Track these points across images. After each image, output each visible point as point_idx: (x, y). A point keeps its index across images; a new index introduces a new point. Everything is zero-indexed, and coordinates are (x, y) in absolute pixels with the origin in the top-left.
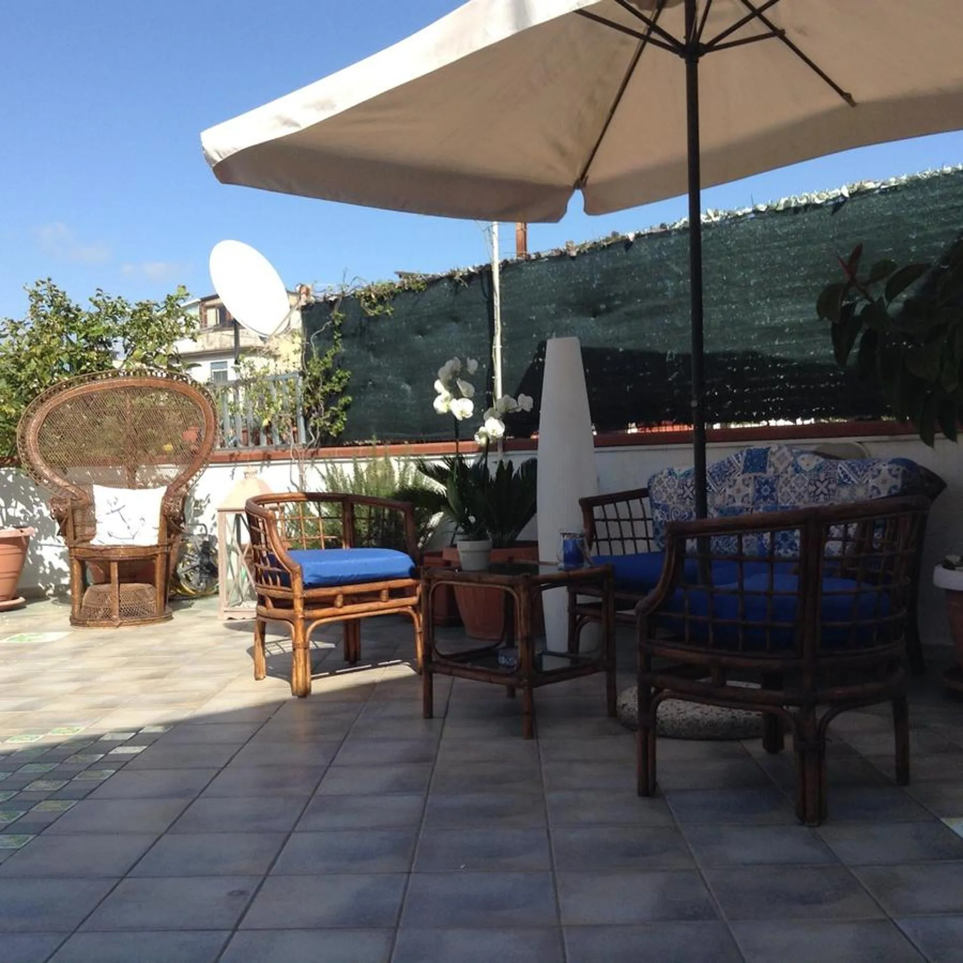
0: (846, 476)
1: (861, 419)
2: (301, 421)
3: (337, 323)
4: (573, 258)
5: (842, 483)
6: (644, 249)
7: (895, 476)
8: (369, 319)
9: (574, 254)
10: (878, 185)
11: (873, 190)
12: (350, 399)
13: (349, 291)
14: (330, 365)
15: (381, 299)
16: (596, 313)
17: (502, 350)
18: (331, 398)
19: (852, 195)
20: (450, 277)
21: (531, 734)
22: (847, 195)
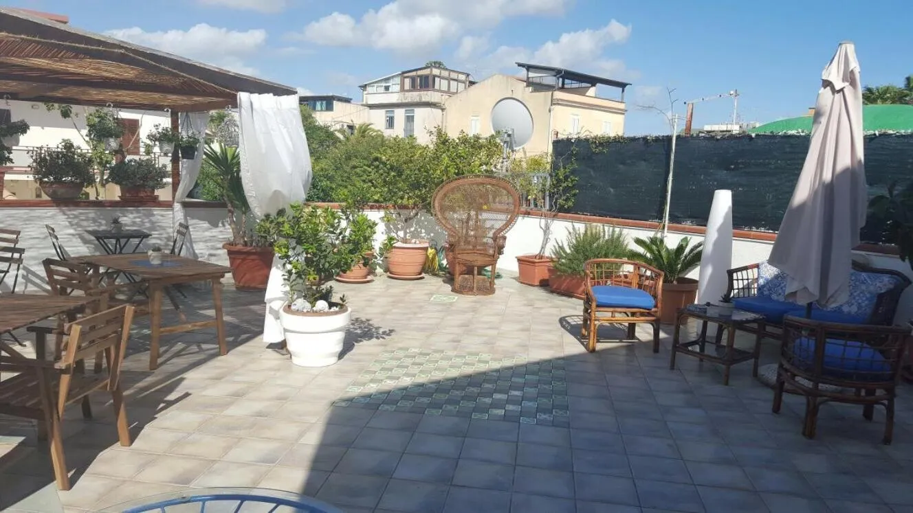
0: (865, 280)
1: (868, 243)
2: (547, 198)
3: (574, 152)
4: (718, 140)
5: (863, 283)
6: (760, 142)
7: (891, 283)
8: (594, 153)
9: (719, 137)
10: (895, 132)
11: (892, 134)
12: (578, 191)
13: (583, 136)
14: (568, 174)
15: (601, 144)
16: (728, 169)
17: (673, 180)
18: (566, 189)
19: (880, 135)
20: (645, 139)
21: (727, 384)
22: (877, 135)
